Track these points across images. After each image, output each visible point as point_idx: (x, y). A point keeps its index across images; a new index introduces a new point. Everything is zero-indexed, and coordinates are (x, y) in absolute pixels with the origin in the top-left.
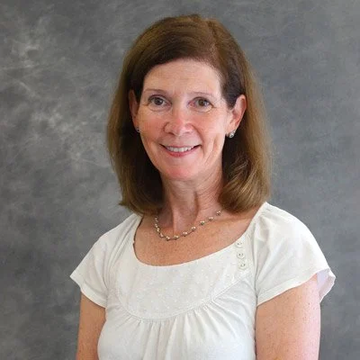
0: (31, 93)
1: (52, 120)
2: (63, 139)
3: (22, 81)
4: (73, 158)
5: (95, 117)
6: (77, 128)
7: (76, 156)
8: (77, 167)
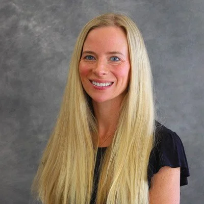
0: (19, 9)
1: (31, 25)
2: (37, 35)
3: (14, 2)
4: (42, 46)
5: (55, 23)
6: (45, 29)
7: (44, 45)
8: (45, 51)
